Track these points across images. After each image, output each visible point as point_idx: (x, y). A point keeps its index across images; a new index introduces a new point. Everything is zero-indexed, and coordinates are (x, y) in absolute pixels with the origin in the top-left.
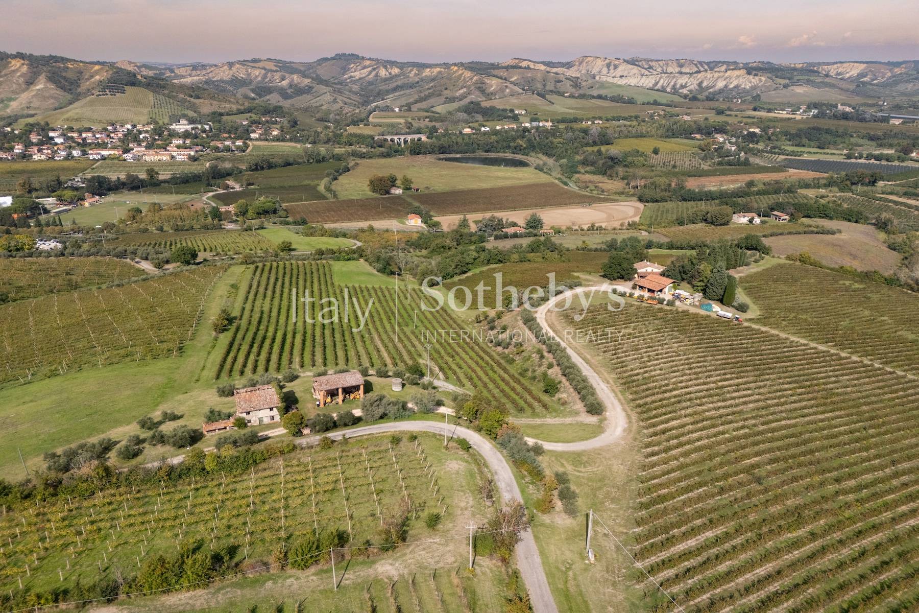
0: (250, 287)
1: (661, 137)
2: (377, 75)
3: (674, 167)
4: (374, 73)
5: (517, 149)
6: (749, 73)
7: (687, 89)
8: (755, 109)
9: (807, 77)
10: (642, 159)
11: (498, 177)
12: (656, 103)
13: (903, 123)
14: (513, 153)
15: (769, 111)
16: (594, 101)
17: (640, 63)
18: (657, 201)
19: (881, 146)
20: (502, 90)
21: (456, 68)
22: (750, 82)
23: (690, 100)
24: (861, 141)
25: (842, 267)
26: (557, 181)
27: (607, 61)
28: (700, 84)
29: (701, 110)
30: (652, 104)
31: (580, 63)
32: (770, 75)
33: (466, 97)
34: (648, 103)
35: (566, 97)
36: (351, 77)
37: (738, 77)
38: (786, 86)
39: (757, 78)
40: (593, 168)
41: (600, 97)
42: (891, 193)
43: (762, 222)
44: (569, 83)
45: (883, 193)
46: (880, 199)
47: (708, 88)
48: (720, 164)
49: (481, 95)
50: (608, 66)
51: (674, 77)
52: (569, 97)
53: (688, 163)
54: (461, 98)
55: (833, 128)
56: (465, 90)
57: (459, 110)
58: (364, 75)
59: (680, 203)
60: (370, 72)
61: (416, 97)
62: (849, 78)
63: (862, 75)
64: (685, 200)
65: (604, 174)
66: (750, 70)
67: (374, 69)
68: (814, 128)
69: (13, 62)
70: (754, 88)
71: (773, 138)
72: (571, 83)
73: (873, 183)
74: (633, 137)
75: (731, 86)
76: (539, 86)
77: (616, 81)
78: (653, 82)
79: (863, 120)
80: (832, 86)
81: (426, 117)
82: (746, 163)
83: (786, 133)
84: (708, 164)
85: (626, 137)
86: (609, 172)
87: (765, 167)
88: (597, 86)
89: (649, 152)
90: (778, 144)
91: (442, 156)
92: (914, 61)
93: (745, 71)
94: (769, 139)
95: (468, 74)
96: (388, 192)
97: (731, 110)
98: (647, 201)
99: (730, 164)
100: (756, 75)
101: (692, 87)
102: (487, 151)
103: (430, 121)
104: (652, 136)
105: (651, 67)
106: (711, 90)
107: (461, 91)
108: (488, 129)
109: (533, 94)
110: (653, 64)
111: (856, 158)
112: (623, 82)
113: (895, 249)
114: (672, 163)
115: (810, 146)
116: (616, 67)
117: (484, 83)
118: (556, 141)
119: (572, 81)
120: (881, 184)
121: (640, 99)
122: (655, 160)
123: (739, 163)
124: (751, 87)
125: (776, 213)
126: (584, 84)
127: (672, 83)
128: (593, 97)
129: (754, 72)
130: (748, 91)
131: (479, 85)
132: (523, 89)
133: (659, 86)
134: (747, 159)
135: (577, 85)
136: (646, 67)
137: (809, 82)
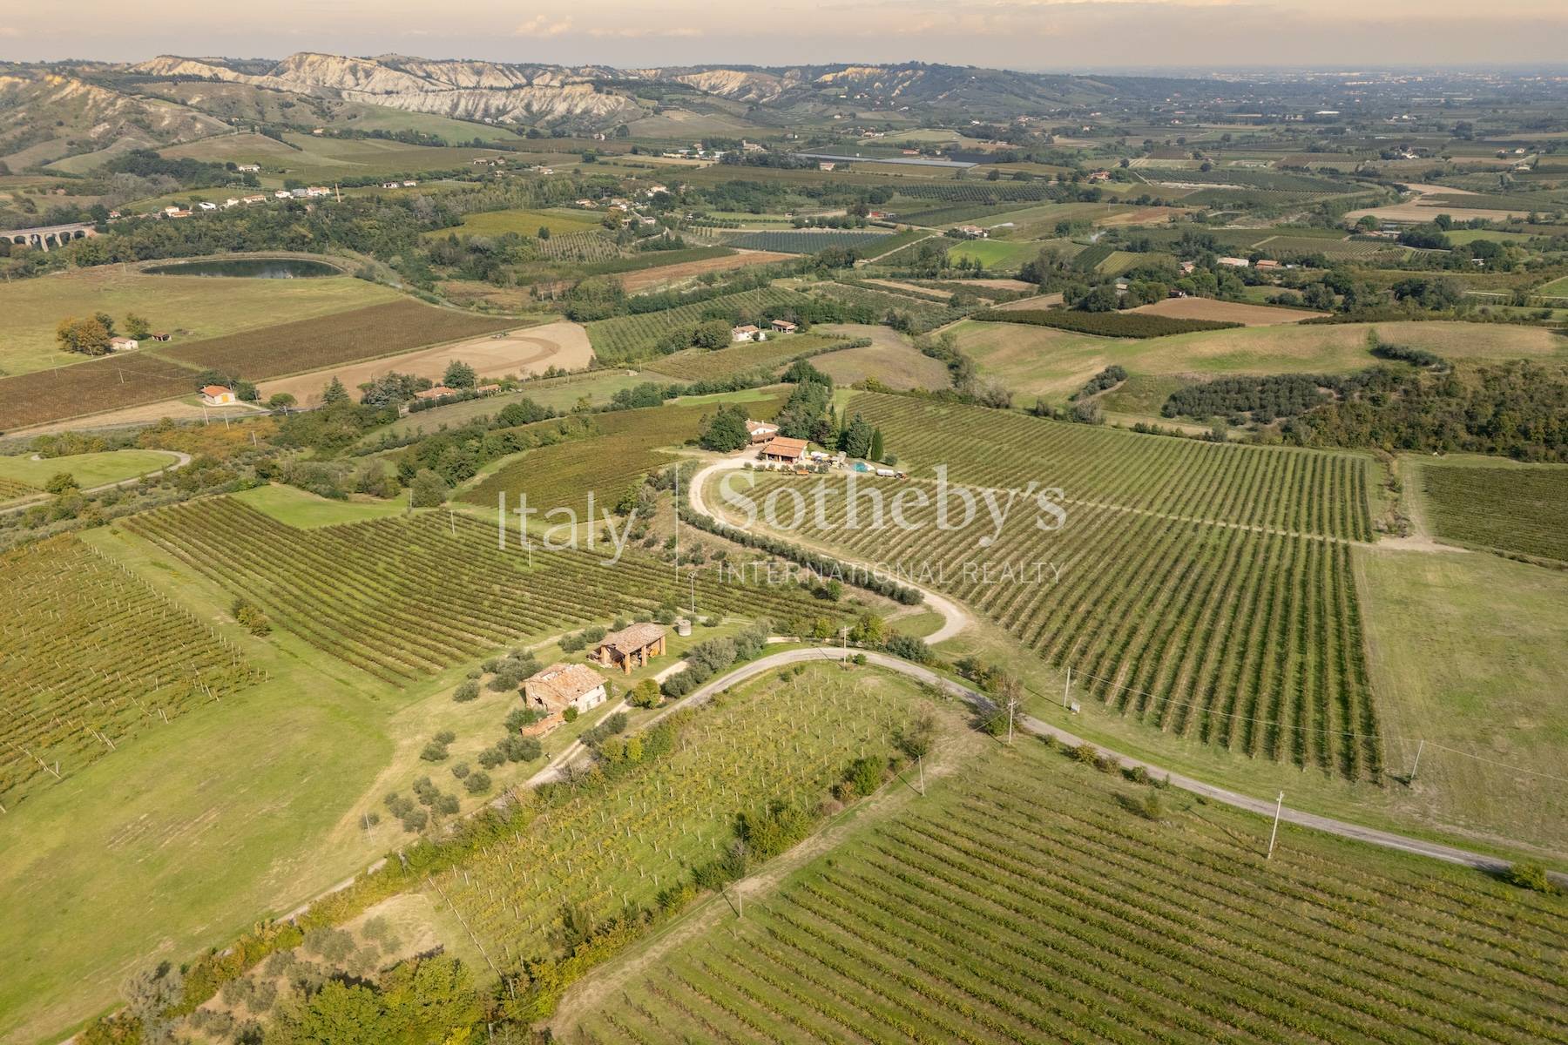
0: (183, 559)
1: (531, 207)
3: (581, 257)
5: (298, 243)
6: (599, 91)
7: (511, 115)
8: (635, 152)
9: (681, 97)
10: (527, 248)
11: (300, 300)
12: (478, 144)
13: (836, 168)
14: (291, 250)
15: (656, 154)
16: (370, 141)
17: (408, 67)
18: (598, 318)
19: (824, 204)
20: (187, 126)
21: (58, 80)
22: (605, 105)
23: (528, 136)
24: (798, 199)
25: (913, 390)
26: (412, 297)
27: (348, 63)
28: (528, 107)
29: (556, 155)
30: (473, 146)
31: (299, 66)
32: (629, 93)
33: (114, 141)
34: (467, 145)
35: (319, 136)
37: (583, 96)
38: (657, 111)
39: (612, 98)
40: (457, 269)
41: (378, 134)
42: (877, 277)
43: (769, 338)
44: (308, 109)
45: (868, 277)
46: (870, 286)
47: (543, 114)
48: (644, 248)
49: (147, 136)
50: (353, 71)
51: (482, 95)
53: (598, 250)
54: (105, 142)
55: (760, 181)
56: (106, 125)
59: (631, 318)
62: (729, 94)
63: (744, 90)
64: (636, 312)
65: (483, 277)
66: (600, 85)
68: (737, 183)
70: (612, 114)
71: (689, 200)
72: (312, 107)
73: (849, 264)
74: (489, 210)
75: (578, 111)
76: (251, 114)
77: (382, 100)
78: (449, 103)
79: (786, 166)
80: (718, 109)
81: (58, 187)
82: (679, 244)
83: (703, 193)
84: (628, 249)
85: (479, 210)
86: (491, 275)
87: (705, 249)
88: (364, 114)
89: (533, 235)
90: (699, 209)
91: (149, 264)
92: (799, 68)
93: (592, 87)
94: (684, 202)
95: (100, 94)
96: (108, 349)
97: (602, 155)
98: (585, 320)
99: (657, 246)
100: (609, 93)
101: (517, 112)
102: (234, 249)
103: (69, 194)
104: (518, 207)
105: (429, 76)
106: (549, 118)
107: (100, 129)
108: (213, 206)
109: (253, 130)
110: (430, 68)
111: (807, 226)
112: (394, 102)
113: (933, 356)
114: (575, 251)
115: (740, 211)
116: (368, 74)
117: (143, 112)
118: (365, 224)
119: (311, 104)
120: (859, 264)
121: (451, 137)
122: (547, 247)
123: (668, 245)
124: (608, 112)
125: (776, 322)
126: (332, 108)
127: (482, 106)
128: (367, 135)
129: (605, 89)
130: (605, 120)
131: (133, 116)
132: (230, 123)
133: (460, 111)
134: (678, 238)
135: (323, 111)
136: (421, 74)
137: (686, 104)
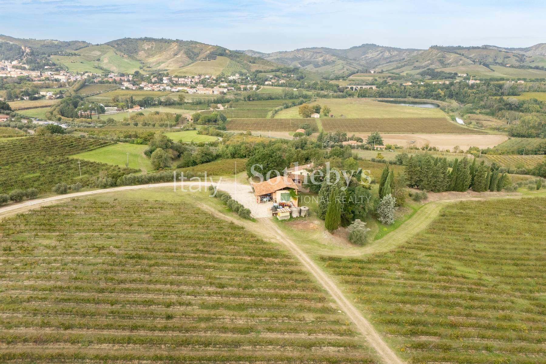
2: (382, 56)
4: (381, 54)
16: (530, 70)
20: (457, 62)
26: (448, 118)
33: (428, 66)
35: (507, 67)
36: (366, 57)
41: (537, 68)
44: (514, 59)
49: (440, 65)
52: (510, 67)
54: (424, 67)
56: (429, 61)
57: (418, 74)
58: (374, 56)
60: (379, 54)
61: (395, 66)
67: (382, 52)
69: (173, 44)
72: (517, 59)
76: (489, 60)
88: (538, 61)
95: (435, 52)
107: (427, 62)
108: (424, 83)
109: (480, 64)
117: (445, 57)
119: (518, 57)
126: (527, 59)
128: (531, 68)
131: (441, 58)
132: (474, 62)
